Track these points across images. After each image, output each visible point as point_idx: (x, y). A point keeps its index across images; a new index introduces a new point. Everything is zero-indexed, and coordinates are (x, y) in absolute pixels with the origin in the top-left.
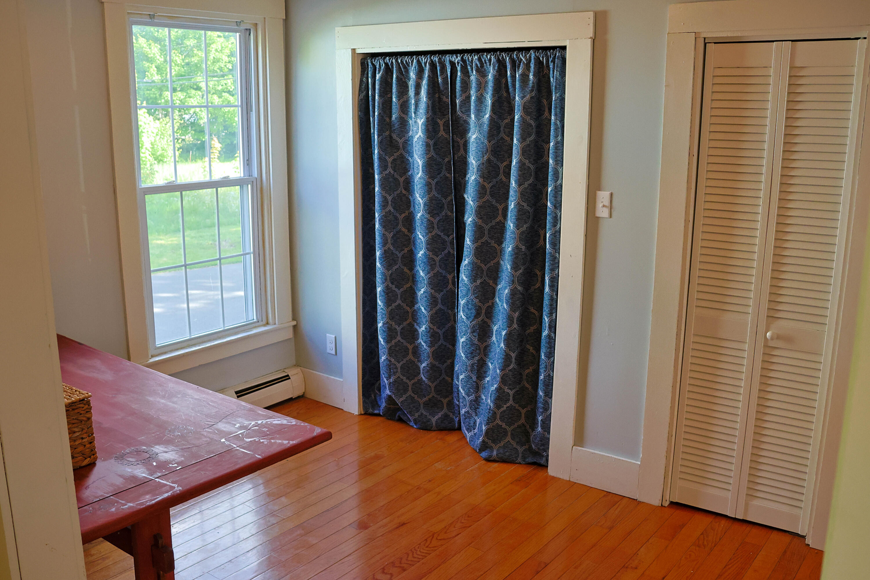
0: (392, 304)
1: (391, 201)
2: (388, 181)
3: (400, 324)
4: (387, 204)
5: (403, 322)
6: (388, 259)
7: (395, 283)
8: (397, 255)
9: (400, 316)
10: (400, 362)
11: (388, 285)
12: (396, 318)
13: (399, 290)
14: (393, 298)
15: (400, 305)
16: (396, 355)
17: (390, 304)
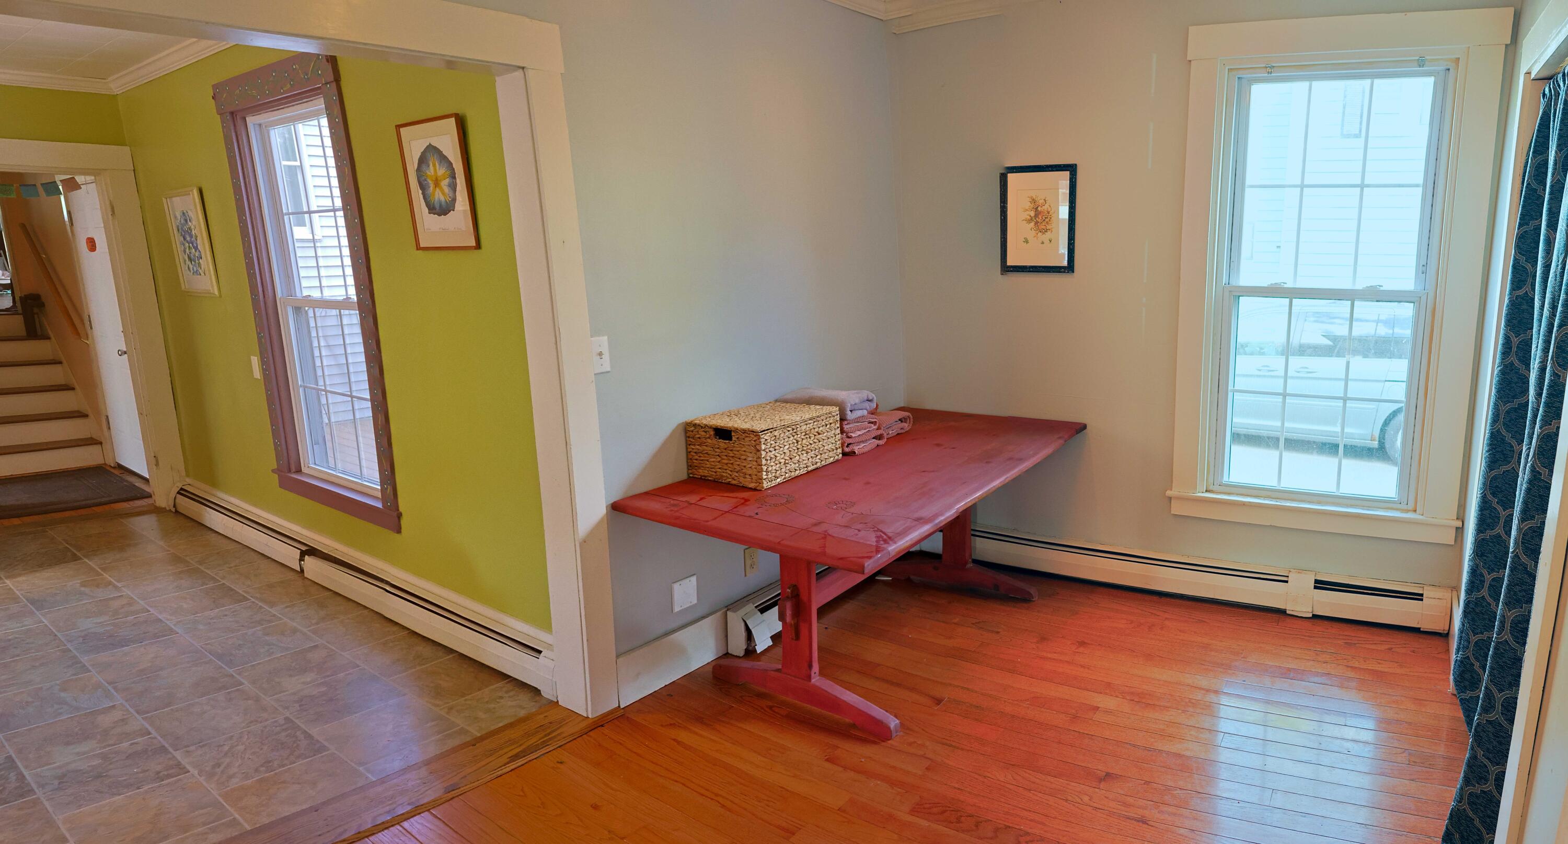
0: (1486, 530)
1: (1518, 347)
2: (1519, 309)
3: (1493, 570)
4: (1508, 350)
5: (1499, 569)
6: (1495, 449)
7: (1500, 496)
8: (1512, 447)
9: (1496, 557)
10: (1477, 634)
11: (1485, 494)
12: (1487, 557)
13: (1504, 510)
14: (1489, 521)
15: (1500, 536)
16: (1473, 620)
17: (1482, 529)
